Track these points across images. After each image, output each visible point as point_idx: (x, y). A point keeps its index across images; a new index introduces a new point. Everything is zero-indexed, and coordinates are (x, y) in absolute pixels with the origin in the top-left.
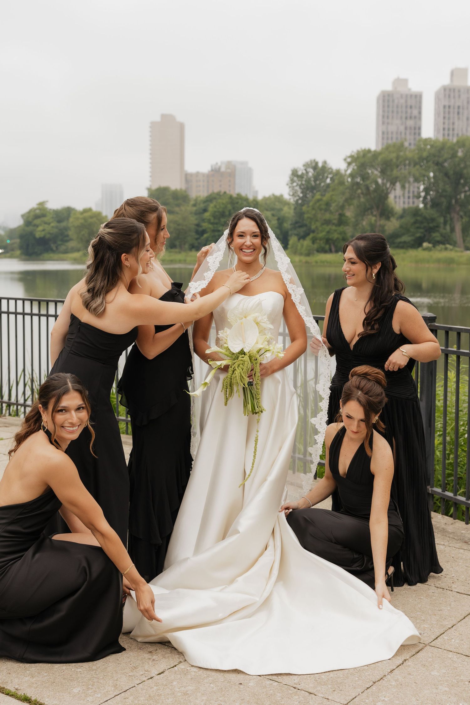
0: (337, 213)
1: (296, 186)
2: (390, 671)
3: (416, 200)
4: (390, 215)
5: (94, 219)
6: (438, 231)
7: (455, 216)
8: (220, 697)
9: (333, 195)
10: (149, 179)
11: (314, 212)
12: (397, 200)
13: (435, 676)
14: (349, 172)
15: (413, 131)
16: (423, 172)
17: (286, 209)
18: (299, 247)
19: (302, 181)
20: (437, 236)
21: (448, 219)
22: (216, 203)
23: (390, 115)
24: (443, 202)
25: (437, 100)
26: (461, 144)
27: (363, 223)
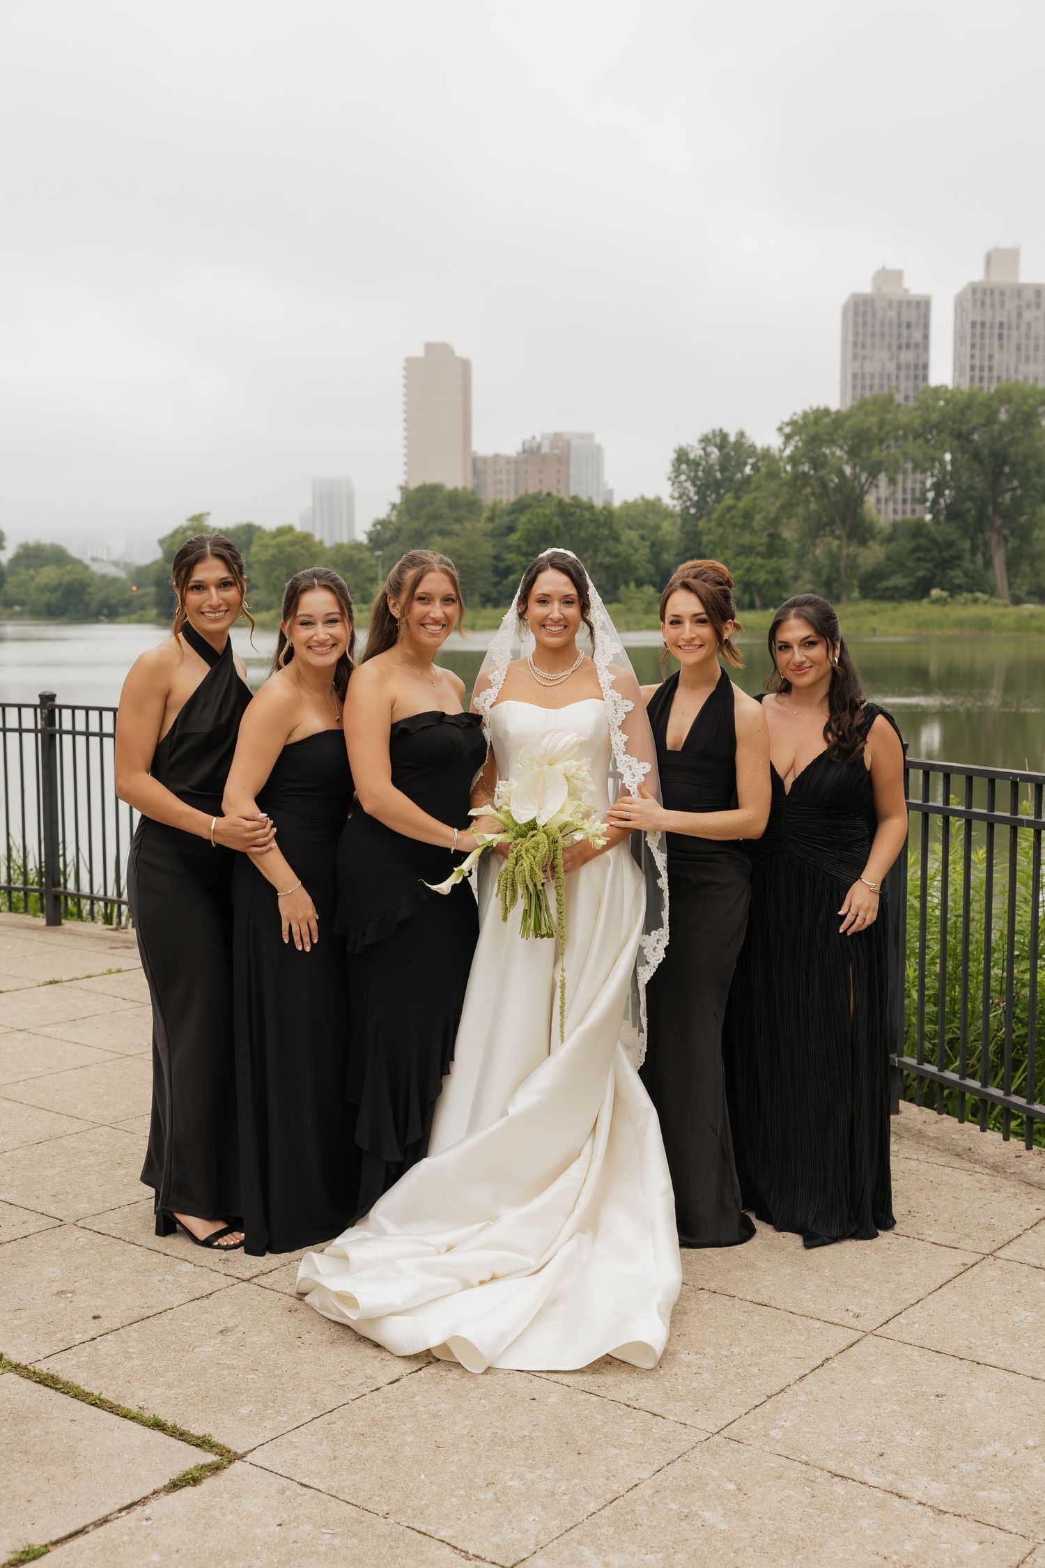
0: (766, 533)
1: (686, 481)
2: (798, 1377)
3: (918, 507)
4: (867, 536)
5: (298, 547)
6: (959, 566)
7: (994, 537)
8: (497, 1421)
9: (756, 498)
10: (404, 469)
11: (720, 531)
12: (883, 506)
13: (877, 1385)
14: (788, 452)
15: (912, 373)
16: (931, 452)
17: (666, 525)
19: (696, 471)
20: (957, 577)
21: (980, 542)
22: (532, 514)
23: (869, 341)
24: (969, 510)
25: (959, 311)
26: (1005, 397)
27: (817, 552)
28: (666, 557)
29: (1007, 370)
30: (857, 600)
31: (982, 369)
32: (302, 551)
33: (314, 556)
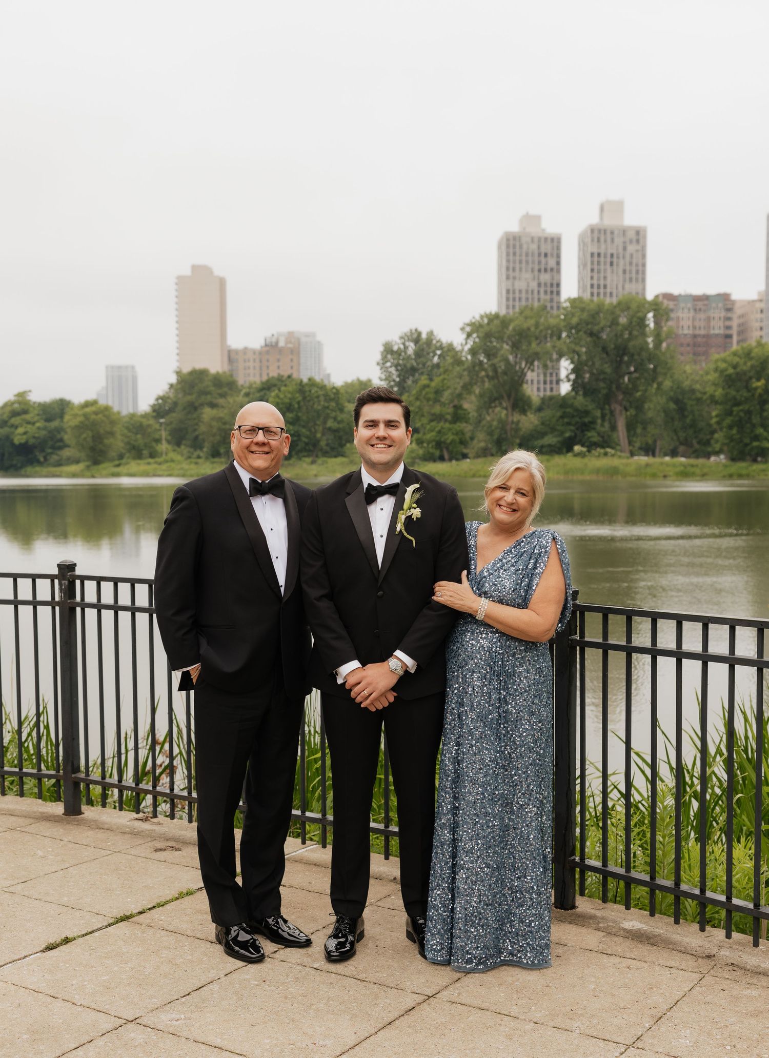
0: (451, 405)
1: (391, 367)
4: (526, 407)
5: (100, 416)
6: (594, 429)
7: (617, 408)
9: (444, 379)
10: (177, 358)
11: (418, 403)
14: (467, 348)
15: (549, 289)
19: (398, 360)
20: (592, 437)
21: (607, 412)
22: (279, 390)
23: (517, 266)
24: (600, 388)
25: (582, 245)
26: (624, 306)
27: (488, 418)
31: (599, 287)
32: (104, 418)
33: (113, 423)
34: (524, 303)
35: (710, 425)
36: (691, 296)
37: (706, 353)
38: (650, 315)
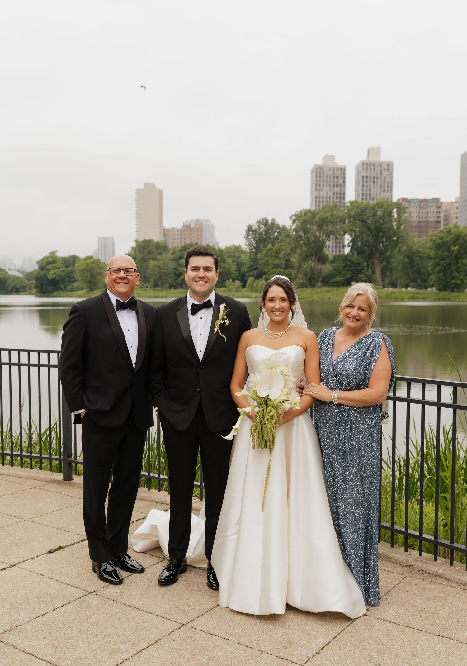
0: (284, 259)
1: (251, 238)
3: (341, 249)
4: (325, 261)
5: (95, 264)
6: (363, 273)
9: (281, 245)
10: (136, 233)
11: (266, 258)
14: (294, 227)
15: (339, 196)
17: (243, 256)
18: (255, 286)
19: (255, 235)
20: (362, 277)
21: (370, 263)
23: (322, 183)
24: (367, 250)
25: (357, 172)
26: (380, 205)
27: (305, 267)
28: (243, 269)
29: (376, 196)
30: (321, 286)
31: (366, 195)
32: (96, 266)
33: (101, 268)
34: (325, 204)
35: (428, 271)
36: (418, 199)
37: (426, 232)
38: (395, 210)
